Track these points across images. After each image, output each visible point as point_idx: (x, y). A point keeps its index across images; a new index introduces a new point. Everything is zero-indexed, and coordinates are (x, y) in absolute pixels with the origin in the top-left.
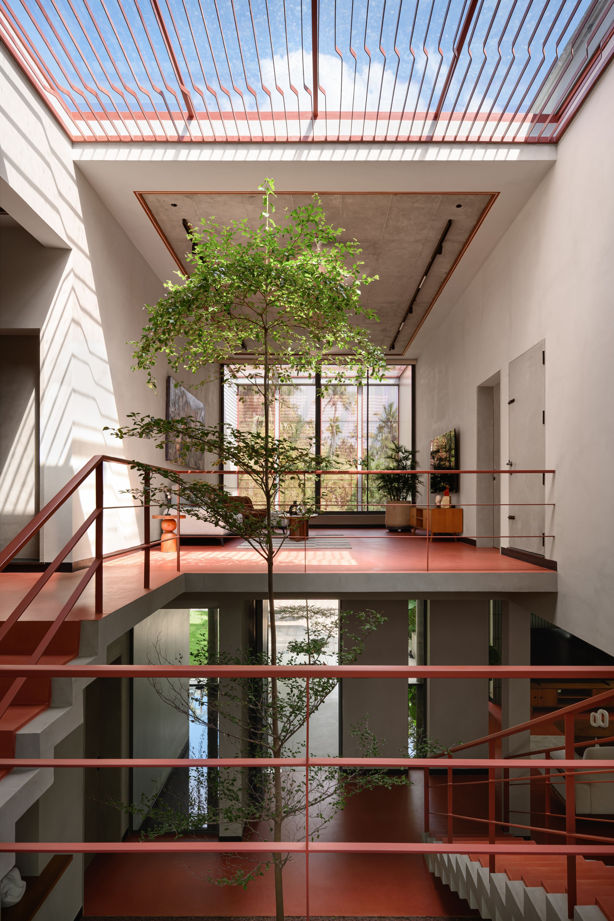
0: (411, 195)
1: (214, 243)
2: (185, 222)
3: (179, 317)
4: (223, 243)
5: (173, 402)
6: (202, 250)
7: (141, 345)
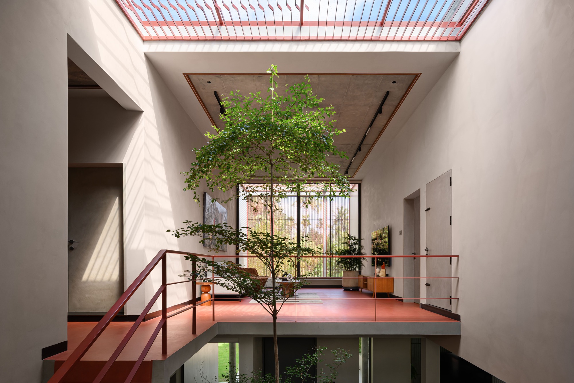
0: (363, 75)
1: (238, 108)
2: (216, 94)
3: (215, 156)
4: (244, 108)
5: (207, 208)
6: (230, 112)
7: (190, 174)
